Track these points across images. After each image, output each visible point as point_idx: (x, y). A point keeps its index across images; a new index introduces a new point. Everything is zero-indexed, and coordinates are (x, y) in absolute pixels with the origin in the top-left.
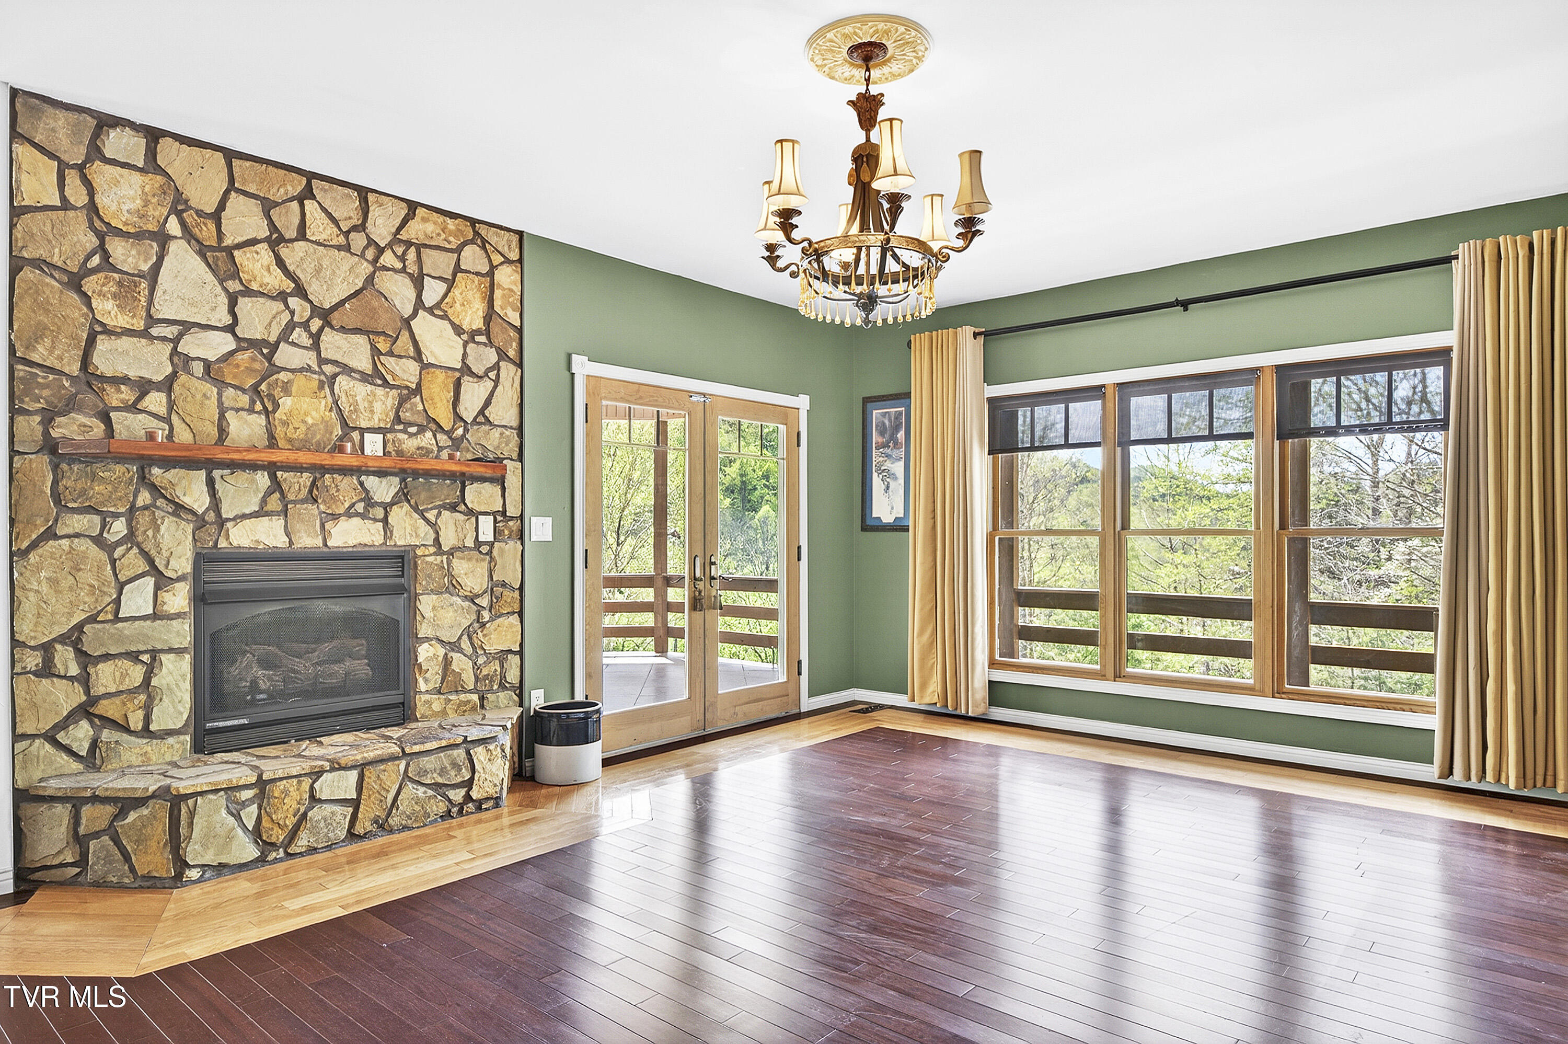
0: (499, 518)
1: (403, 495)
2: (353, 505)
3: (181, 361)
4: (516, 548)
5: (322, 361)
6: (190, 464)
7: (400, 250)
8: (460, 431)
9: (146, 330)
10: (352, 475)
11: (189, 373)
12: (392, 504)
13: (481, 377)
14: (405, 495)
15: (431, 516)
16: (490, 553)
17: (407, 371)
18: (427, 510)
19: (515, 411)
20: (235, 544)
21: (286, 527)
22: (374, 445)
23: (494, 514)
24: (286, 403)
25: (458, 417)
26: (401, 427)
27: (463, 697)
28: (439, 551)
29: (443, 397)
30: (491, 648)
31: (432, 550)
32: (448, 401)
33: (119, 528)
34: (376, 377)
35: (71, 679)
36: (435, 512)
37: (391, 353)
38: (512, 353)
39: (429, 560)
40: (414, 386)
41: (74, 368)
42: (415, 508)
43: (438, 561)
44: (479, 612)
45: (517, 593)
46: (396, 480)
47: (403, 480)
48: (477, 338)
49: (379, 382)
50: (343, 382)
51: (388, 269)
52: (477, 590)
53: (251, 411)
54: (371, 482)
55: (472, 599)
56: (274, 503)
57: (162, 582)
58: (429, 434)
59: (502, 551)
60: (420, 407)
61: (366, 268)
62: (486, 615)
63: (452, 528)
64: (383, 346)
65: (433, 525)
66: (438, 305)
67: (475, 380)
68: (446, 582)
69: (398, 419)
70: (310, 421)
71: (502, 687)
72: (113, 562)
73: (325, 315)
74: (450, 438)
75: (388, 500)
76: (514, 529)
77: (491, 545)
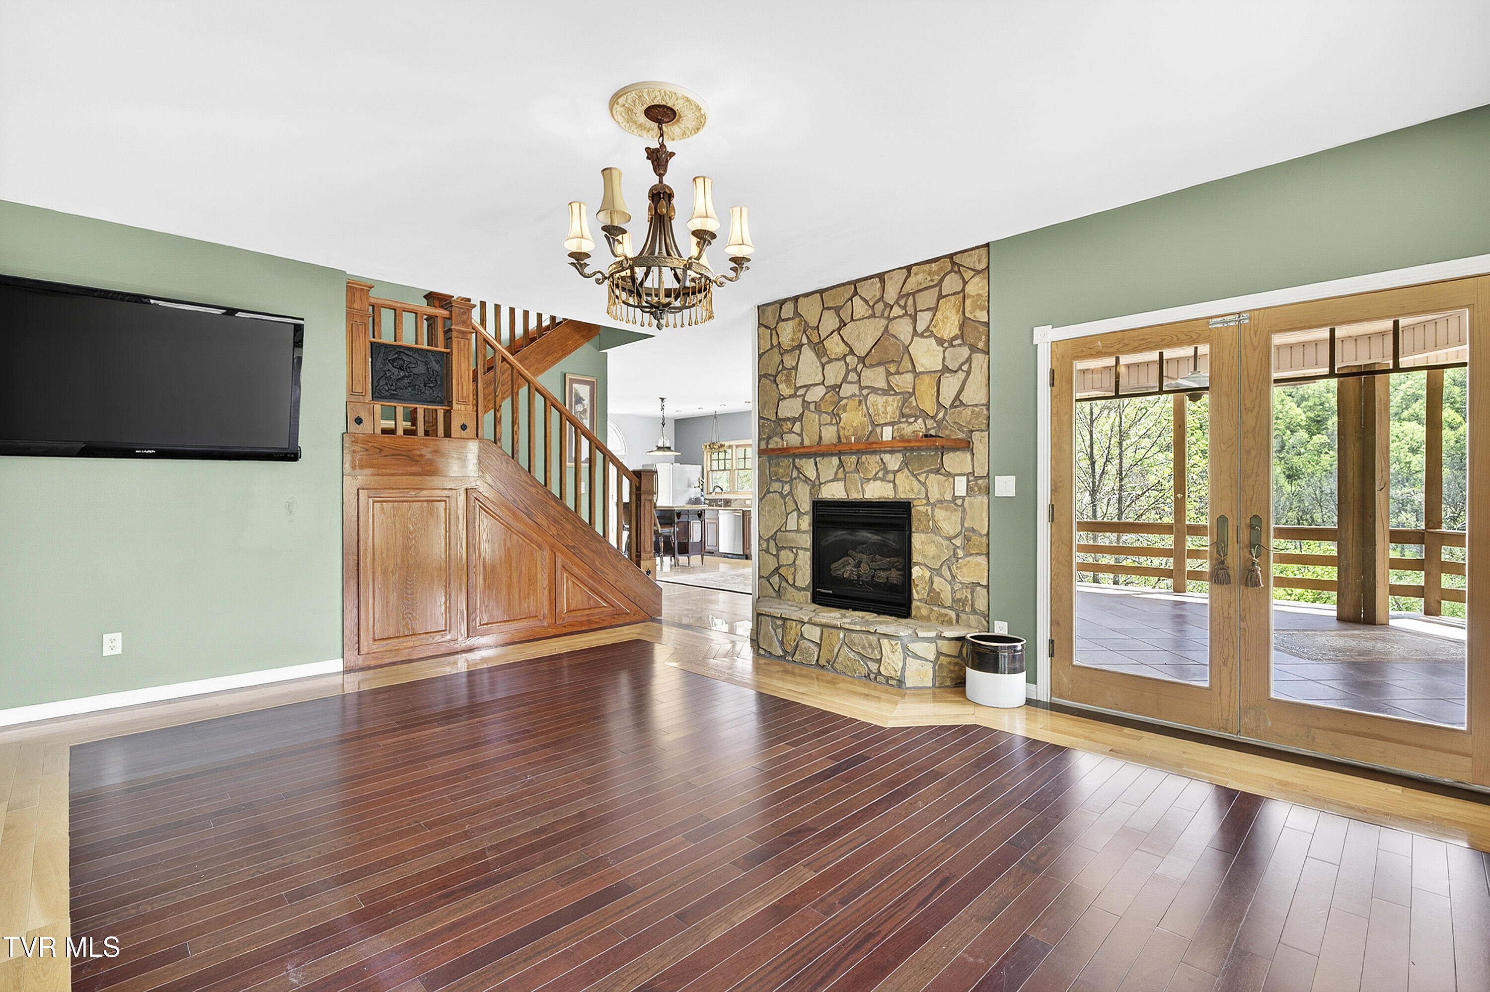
0: (971, 478)
1: (905, 464)
2: (877, 473)
3: (806, 404)
4: (982, 502)
5: (861, 388)
6: (808, 455)
7: (902, 303)
8: (941, 415)
9: (795, 393)
10: (876, 455)
11: (809, 410)
12: (898, 471)
13: (956, 372)
14: (906, 464)
15: (922, 479)
16: (962, 505)
17: (904, 382)
18: (919, 474)
19: (984, 391)
20: (824, 497)
21: (845, 486)
22: (887, 434)
23: (967, 475)
24: (844, 416)
25: (940, 405)
26: (904, 420)
27: (943, 611)
28: (928, 503)
29: (929, 393)
30: (967, 580)
31: (924, 502)
32: (932, 396)
33: (787, 488)
34: (889, 391)
35: (774, 555)
36: (925, 475)
37: (898, 373)
38: (981, 345)
39: (919, 508)
40: (911, 390)
41: (773, 418)
42: (912, 473)
43: (924, 511)
44: (954, 550)
45: (984, 539)
46: (901, 455)
47: (904, 456)
48: (955, 343)
49: (892, 393)
50: (872, 398)
51: (896, 318)
52: (952, 533)
53: (831, 424)
54: (887, 457)
55: (950, 539)
56: (841, 475)
57: (800, 515)
58: (920, 421)
59: (971, 504)
60: (914, 404)
61: (883, 322)
62: (961, 553)
63: (936, 486)
64: (893, 370)
65: (924, 484)
66: (927, 329)
67: (953, 374)
68: (931, 525)
69: (903, 415)
70: (854, 425)
71: (974, 611)
72: (785, 503)
73: (862, 360)
74: (935, 420)
75: (896, 468)
76: (982, 486)
77: (963, 498)
